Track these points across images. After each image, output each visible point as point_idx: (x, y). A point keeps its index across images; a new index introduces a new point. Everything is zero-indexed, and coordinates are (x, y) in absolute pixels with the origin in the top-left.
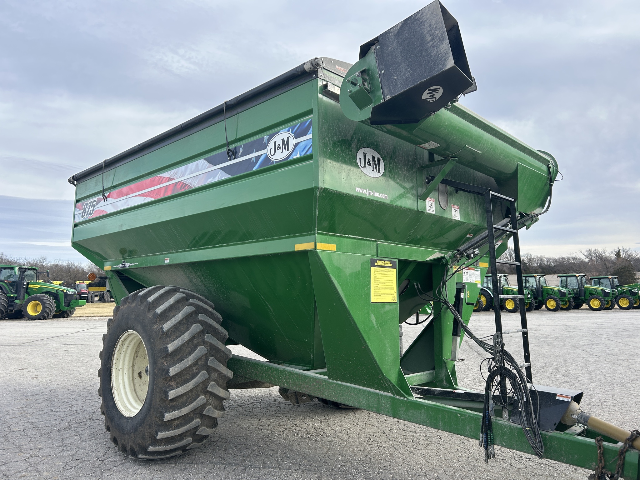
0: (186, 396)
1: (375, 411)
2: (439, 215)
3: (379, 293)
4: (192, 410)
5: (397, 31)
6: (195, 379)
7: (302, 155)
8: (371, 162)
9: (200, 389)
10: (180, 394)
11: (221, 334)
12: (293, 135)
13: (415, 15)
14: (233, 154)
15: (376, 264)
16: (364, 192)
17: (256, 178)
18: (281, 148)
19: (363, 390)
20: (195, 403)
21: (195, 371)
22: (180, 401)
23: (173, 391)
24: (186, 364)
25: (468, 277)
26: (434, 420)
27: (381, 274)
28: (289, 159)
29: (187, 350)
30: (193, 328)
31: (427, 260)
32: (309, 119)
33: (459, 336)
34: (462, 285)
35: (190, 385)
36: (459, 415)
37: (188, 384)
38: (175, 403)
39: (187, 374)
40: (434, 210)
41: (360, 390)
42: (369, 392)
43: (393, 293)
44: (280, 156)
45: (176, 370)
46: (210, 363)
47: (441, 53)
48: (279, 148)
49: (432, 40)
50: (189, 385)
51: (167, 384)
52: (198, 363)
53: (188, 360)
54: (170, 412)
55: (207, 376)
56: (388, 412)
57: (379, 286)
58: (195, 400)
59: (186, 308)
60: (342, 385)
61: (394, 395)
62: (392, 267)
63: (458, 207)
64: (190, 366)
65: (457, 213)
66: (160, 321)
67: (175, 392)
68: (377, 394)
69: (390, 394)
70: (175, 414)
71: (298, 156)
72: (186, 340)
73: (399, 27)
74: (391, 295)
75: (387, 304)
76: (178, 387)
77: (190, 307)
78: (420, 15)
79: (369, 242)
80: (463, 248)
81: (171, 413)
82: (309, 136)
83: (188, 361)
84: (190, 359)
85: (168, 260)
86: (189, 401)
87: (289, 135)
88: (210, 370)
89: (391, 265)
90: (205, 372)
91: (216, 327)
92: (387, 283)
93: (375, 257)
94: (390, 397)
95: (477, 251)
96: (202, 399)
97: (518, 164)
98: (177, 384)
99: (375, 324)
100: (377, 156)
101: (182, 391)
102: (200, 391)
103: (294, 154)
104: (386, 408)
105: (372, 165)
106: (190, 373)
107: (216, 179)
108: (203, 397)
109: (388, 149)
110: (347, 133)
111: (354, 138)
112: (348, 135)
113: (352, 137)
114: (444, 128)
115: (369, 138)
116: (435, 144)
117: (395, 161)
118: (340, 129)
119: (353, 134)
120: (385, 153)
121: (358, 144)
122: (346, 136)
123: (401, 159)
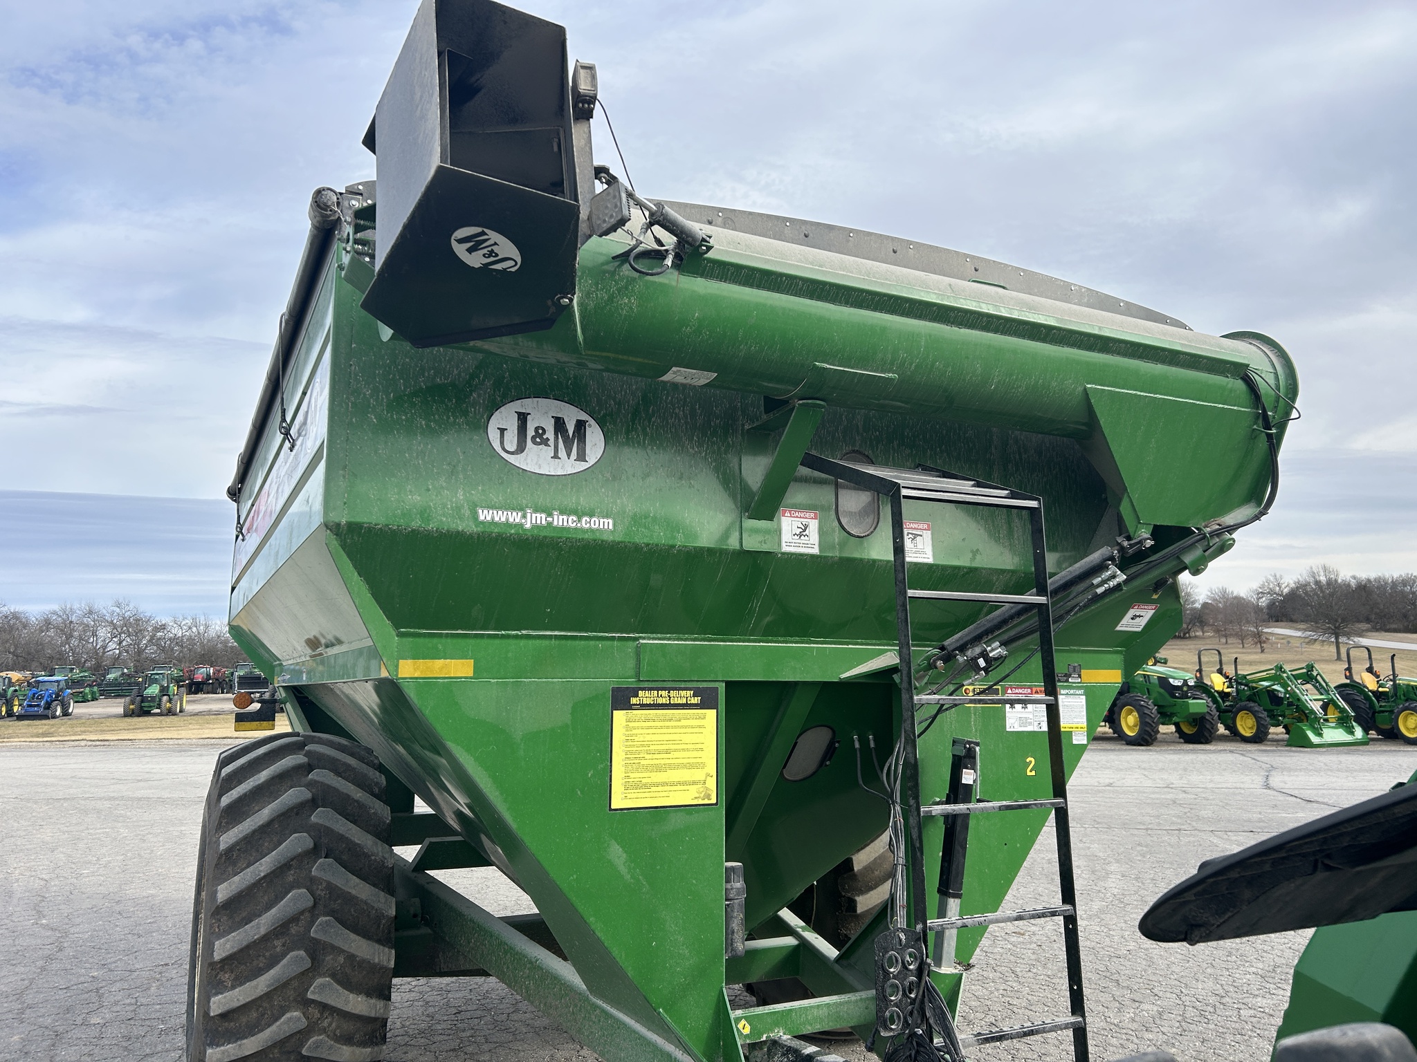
0: (258, 1010)
2: (837, 554)
3: (644, 781)
4: (270, 1044)
6: (272, 971)
8: (550, 434)
9: (291, 993)
10: (236, 1004)
11: (373, 858)
15: (634, 701)
16: (515, 517)
19: (645, 1039)
20: (274, 1028)
21: (278, 949)
22: (244, 1020)
23: (220, 996)
24: (252, 934)
25: (1031, 716)
27: (656, 728)
29: (266, 898)
30: (286, 847)
31: (843, 676)
33: (958, 896)
34: (965, 747)
35: (260, 985)
37: (254, 983)
38: (232, 1024)
39: (260, 956)
40: (817, 543)
41: (640, 1036)
42: (655, 1046)
43: (699, 775)
45: (228, 946)
46: (316, 932)
50: (258, 985)
51: (216, 977)
52: (288, 930)
53: (258, 924)
54: (218, 1046)
55: (308, 963)
57: (643, 762)
58: (277, 1019)
59: (288, 795)
60: (611, 1016)
62: (702, 706)
63: (926, 526)
64: (265, 938)
65: (920, 546)
66: (227, 823)
67: (223, 1001)
70: (227, 1051)
72: (262, 874)
74: (694, 783)
75: (676, 811)
76: (233, 987)
77: (300, 791)
79: (609, 643)
80: (957, 641)
81: (218, 1049)
83: (258, 927)
84: (263, 922)
86: (263, 1023)
88: (316, 950)
89: (696, 700)
90: (302, 953)
91: (357, 841)
92: (675, 750)
93: (631, 682)
95: (996, 650)
96: (293, 1019)
97: (1085, 389)
98: (236, 979)
99: (623, 870)
100: (572, 416)
101: (241, 998)
102: (291, 998)
105: (551, 442)
106: (267, 954)
108: (296, 1014)
109: (623, 393)
110: (450, 368)
111: (482, 376)
112: (456, 372)
113: (472, 377)
114: (691, 328)
115: (546, 372)
116: (695, 371)
117: (649, 422)
118: (425, 361)
119: (476, 367)
120: (610, 405)
121: (494, 393)
122: (449, 375)
123: (676, 414)
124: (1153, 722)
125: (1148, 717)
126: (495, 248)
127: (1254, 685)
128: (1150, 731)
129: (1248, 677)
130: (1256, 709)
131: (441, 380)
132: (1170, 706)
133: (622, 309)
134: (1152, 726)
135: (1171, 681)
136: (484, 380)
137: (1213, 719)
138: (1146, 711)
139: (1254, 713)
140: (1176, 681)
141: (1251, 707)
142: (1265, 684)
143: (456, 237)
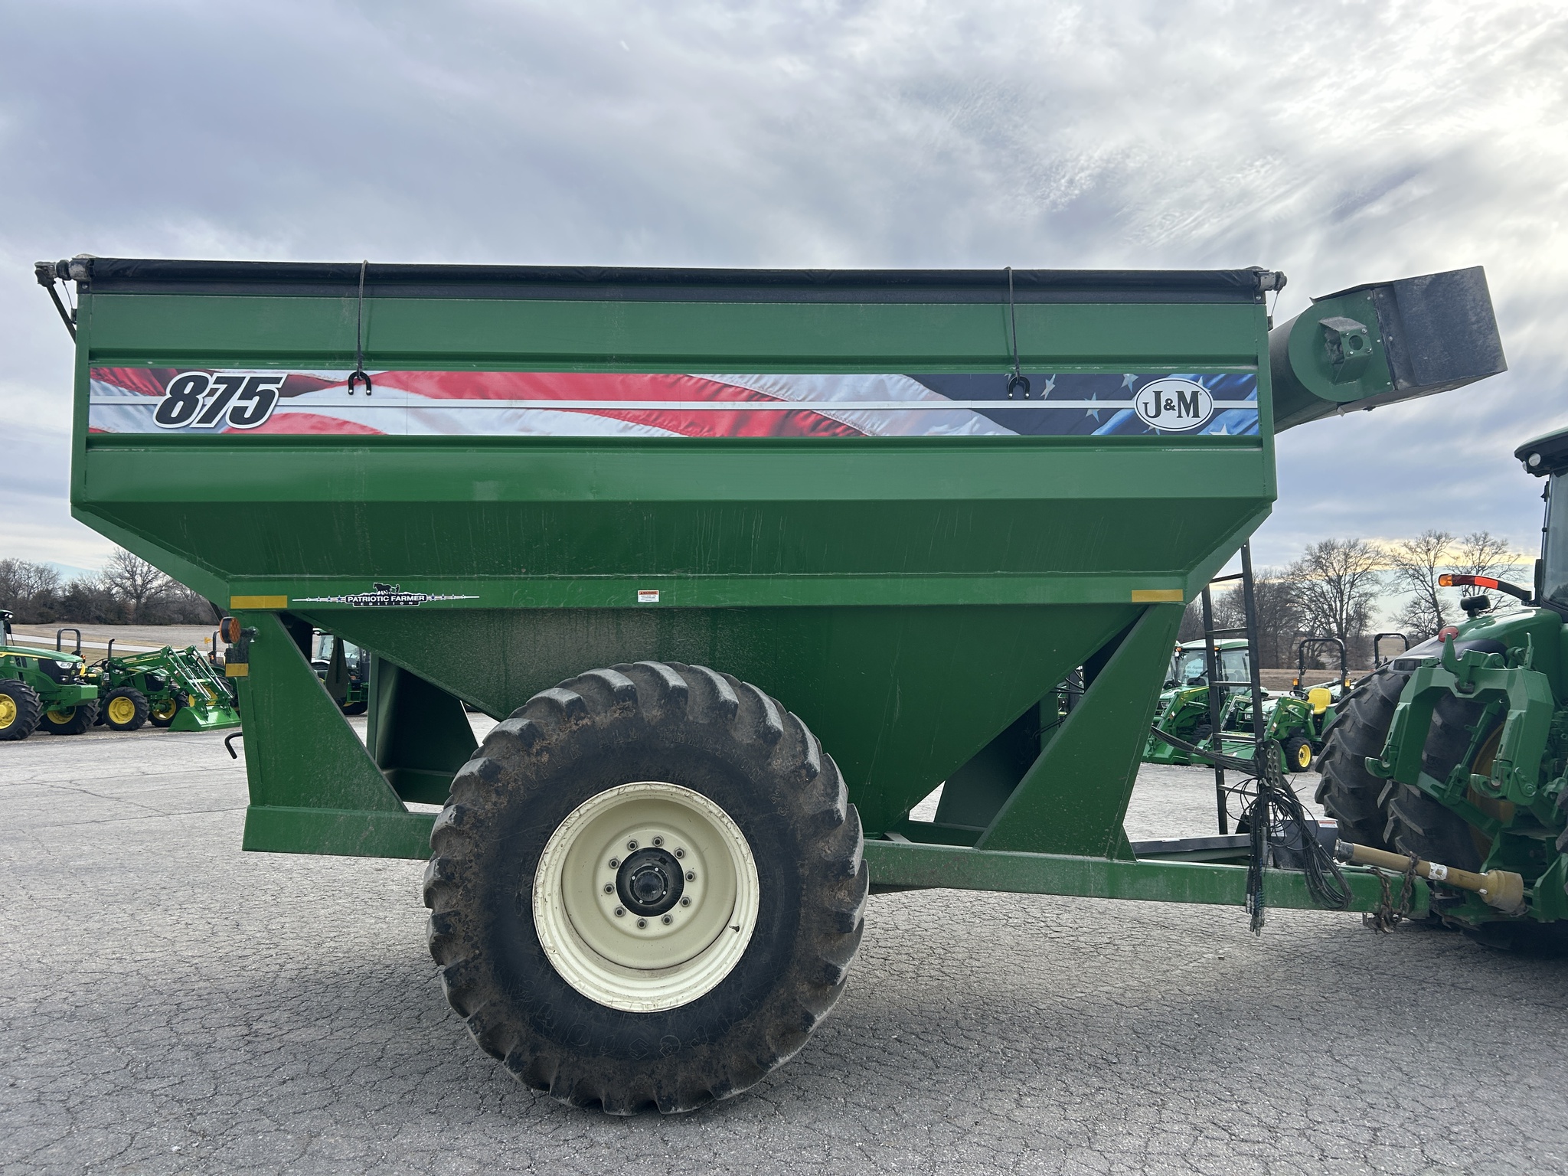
1: (1078, 894)
5: (1425, 287)
7: (1235, 434)
12: (1208, 391)
13: (1457, 272)
14: (1022, 386)
17: (1099, 451)
18: (1176, 408)
19: (1053, 860)
26: (1179, 888)
28: (1200, 434)
32: (1250, 372)
36: (1216, 873)
41: (1048, 860)
42: (1066, 861)
44: (1170, 421)
47: (1489, 346)
48: (1169, 406)
49: (1478, 322)
56: (1102, 890)
60: (1012, 857)
61: (1111, 859)
66: (780, 749)
68: (1082, 863)
69: (1103, 859)
71: (1224, 432)
73: (1427, 282)
78: (1458, 277)
82: (1251, 403)
85: (657, 596)
87: (1196, 389)
94: (1104, 864)
103: (1211, 426)
104: (1098, 884)
107: (964, 432)
124: (36, 711)
125: (29, 705)
127: (130, 669)
128: (31, 722)
129: (124, 661)
130: (137, 694)
132: (52, 693)
134: (34, 716)
135: (59, 663)
137: (94, 707)
138: (29, 699)
139: (134, 699)
140: (66, 664)
141: (130, 692)
142: (145, 668)
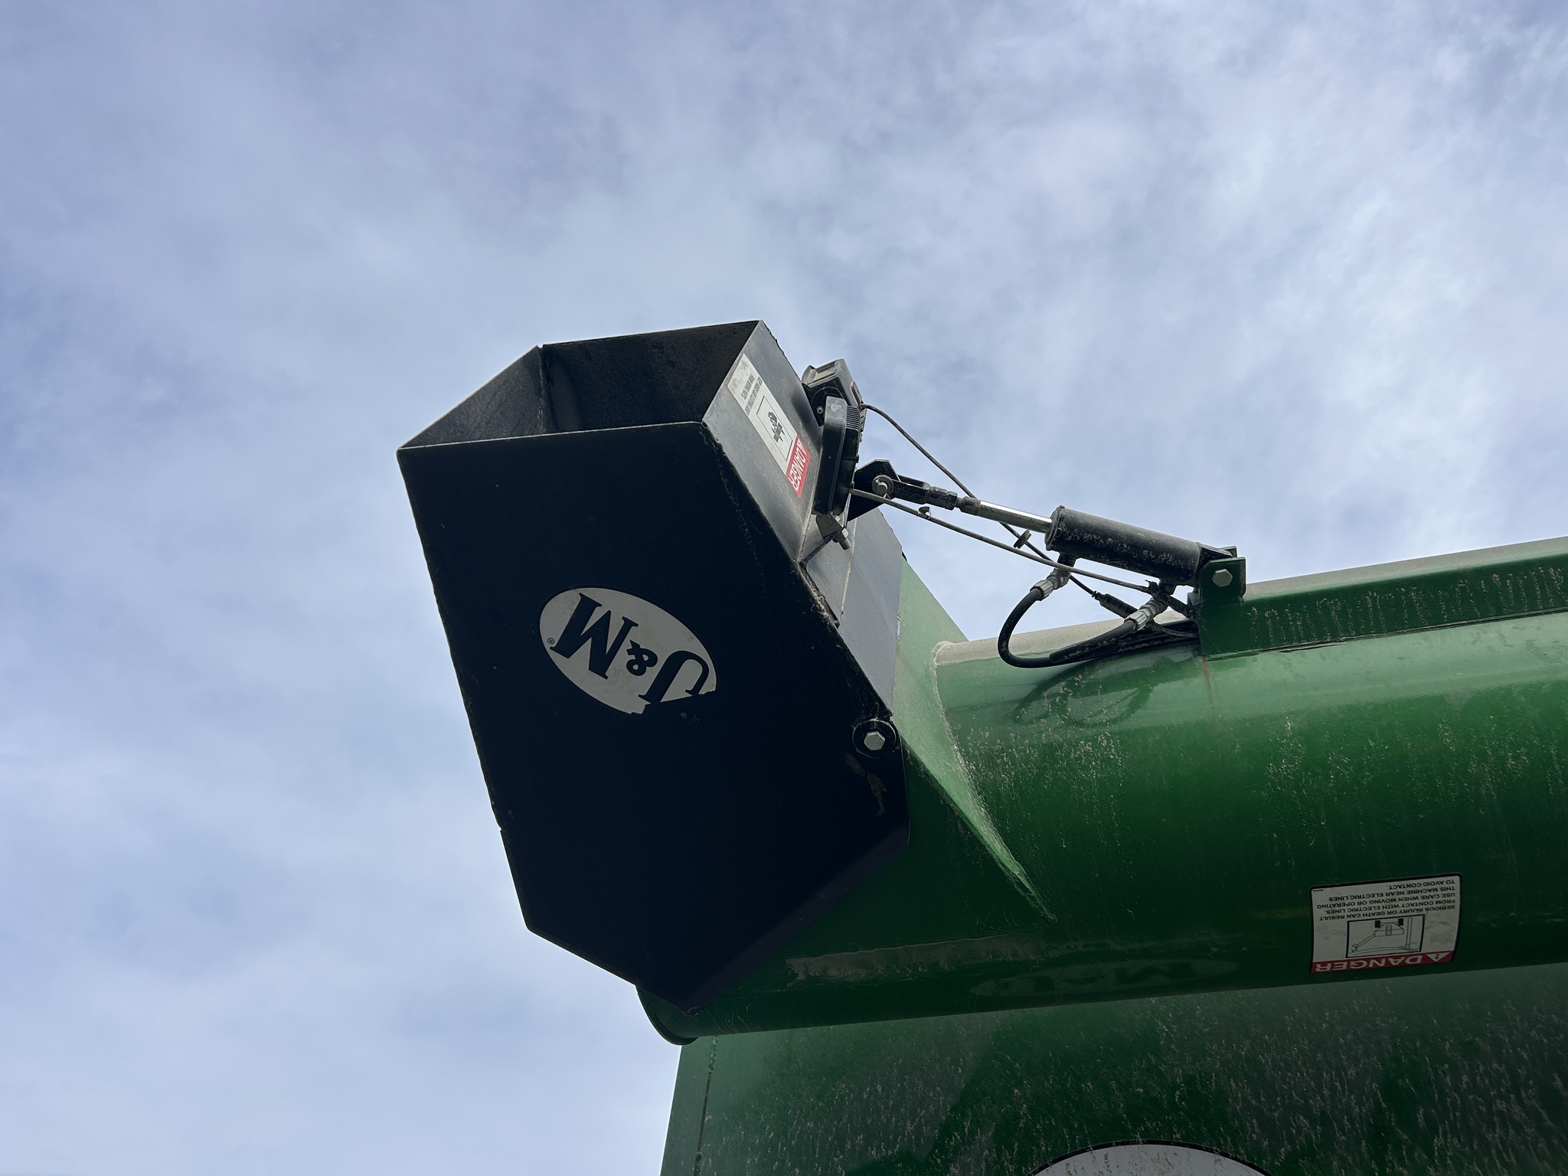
109: (1326, 1092)
110: (897, 1122)
111: (967, 1124)
112: (910, 1127)
113: (946, 1131)
114: (1291, 761)
115: (1114, 1085)
116: (1383, 887)
117: (1429, 1151)
118: (845, 1119)
119: (954, 1109)
120: (1299, 1129)
121: (999, 1157)
122: (895, 1138)
123: (1500, 1113)
126: (633, 635)
131: (879, 1150)
133: (1084, 768)
136: (972, 1133)
143: (551, 641)
